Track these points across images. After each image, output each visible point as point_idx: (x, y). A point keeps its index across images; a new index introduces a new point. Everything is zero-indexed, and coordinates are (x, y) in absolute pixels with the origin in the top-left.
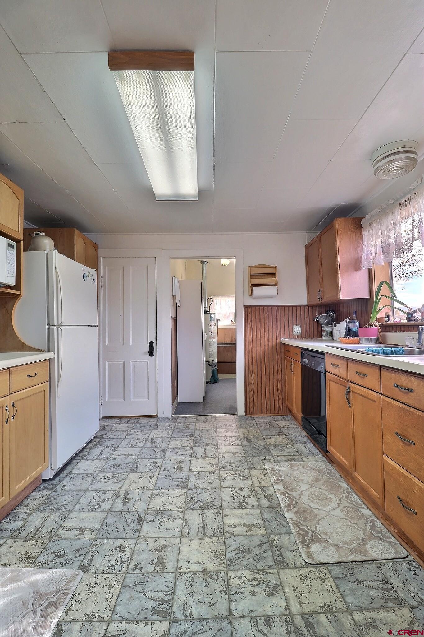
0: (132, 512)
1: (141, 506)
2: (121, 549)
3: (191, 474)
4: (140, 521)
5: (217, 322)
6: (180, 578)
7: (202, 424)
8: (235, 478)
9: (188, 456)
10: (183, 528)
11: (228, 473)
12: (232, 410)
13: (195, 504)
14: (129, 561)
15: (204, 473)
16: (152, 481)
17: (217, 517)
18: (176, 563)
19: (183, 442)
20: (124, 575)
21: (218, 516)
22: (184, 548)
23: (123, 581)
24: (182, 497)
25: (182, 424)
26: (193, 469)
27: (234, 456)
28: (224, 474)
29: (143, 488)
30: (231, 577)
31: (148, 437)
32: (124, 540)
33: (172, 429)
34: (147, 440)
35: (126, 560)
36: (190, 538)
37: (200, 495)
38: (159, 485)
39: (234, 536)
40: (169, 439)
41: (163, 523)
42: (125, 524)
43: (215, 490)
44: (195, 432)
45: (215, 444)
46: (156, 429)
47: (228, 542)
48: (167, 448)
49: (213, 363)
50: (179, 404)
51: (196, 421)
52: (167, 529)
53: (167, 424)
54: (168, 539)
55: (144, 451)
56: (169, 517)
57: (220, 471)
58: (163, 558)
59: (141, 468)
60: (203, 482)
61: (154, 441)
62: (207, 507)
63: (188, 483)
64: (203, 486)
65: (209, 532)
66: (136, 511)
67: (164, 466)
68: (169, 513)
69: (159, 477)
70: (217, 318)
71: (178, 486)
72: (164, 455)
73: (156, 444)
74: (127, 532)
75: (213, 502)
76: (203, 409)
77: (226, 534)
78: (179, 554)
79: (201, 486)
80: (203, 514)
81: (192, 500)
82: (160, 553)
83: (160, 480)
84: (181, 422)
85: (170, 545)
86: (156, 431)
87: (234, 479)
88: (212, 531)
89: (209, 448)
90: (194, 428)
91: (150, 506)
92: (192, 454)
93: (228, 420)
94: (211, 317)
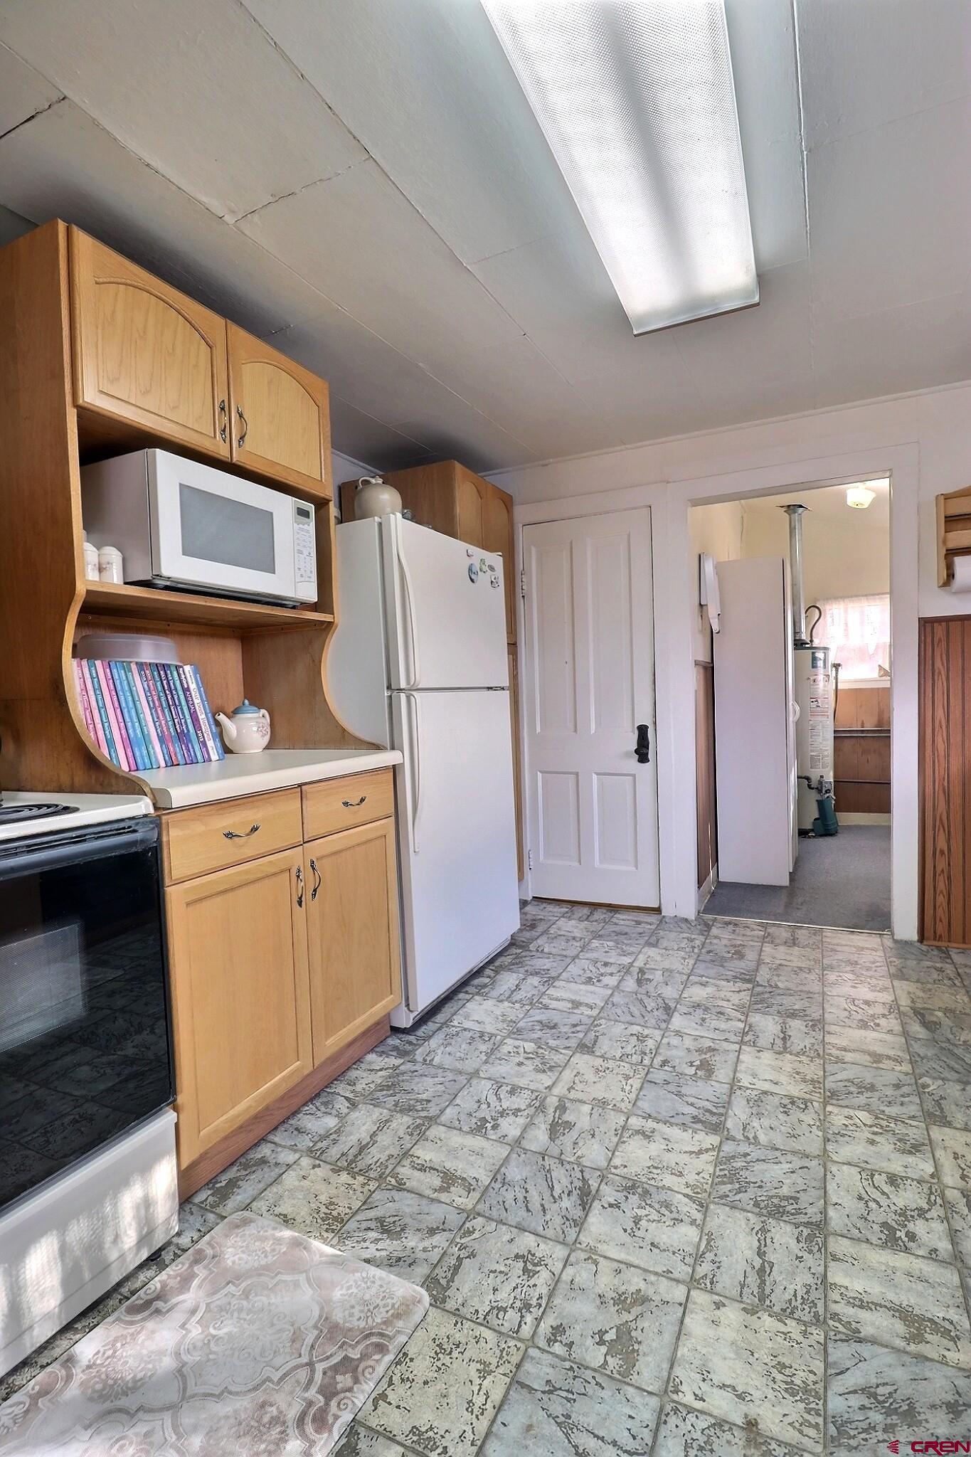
0: (569, 1163)
1: (594, 1153)
2: (530, 1264)
3: (738, 1092)
4: (586, 1198)
5: (834, 672)
6: (672, 1421)
7: (782, 949)
8: (877, 1138)
9: (733, 1038)
10: (699, 1258)
11: (851, 1118)
12: (878, 919)
13: (739, 1191)
14: (542, 1309)
15: (776, 1100)
16: (628, 1088)
17: (806, 1255)
18: (666, 1366)
19: (722, 994)
20: (523, 1347)
21: (810, 1252)
22: (695, 1323)
23: (518, 1366)
24: (705, 1157)
25: (725, 942)
26: (745, 1080)
27: (875, 1065)
28: (838, 1118)
29: (603, 1103)
31: (631, 964)
32: (539, 1239)
33: (696, 950)
34: (627, 970)
35: (534, 1302)
36: (716, 1298)
37: (758, 1167)
38: (644, 1105)
39: (860, 1341)
40: (685, 977)
41: (643, 1223)
42: (547, 1194)
43: (806, 1162)
44: (757, 970)
45: (816, 1016)
46: (655, 945)
47: (840, 1353)
48: (678, 1001)
49: (820, 783)
50: (720, 885)
51: (764, 937)
52: (652, 1244)
53: (685, 935)
54: (652, 1278)
55: (616, 999)
56: (663, 1210)
57: (825, 1104)
58: (633, 1334)
59: (604, 1046)
60: (771, 1128)
61: (646, 976)
62: (777, 1212)
63: (725, 1120)
64: (770, 1141)
65: (779, 1299)
66: (579, 1164)
67: (665, 1053)
68: (663, 1196)
69: (647, 1081)
70: (832, 659)
71: (696, 1120)
72: (667, 1022)
73: (650, 987)
74: (548, 1217)
75: (796, 1199)
76: (788, 905)
77: (831, 1323)
78: (678, 1338)
79: (763, 1138)
80: (764, 1230)
81: (733, 1176)
82: (626, 1317)
83: (650, 1092)
84: (722, 936)
85: (657, 1298)
86: (652, 952)
87: (872, 1142)
88: (787, 1296)
89: (796, 1025)
90: (757, 957)
91: (617, 1162)
92: (744, 1033)
93: (863, 949)
94: (814, 659)
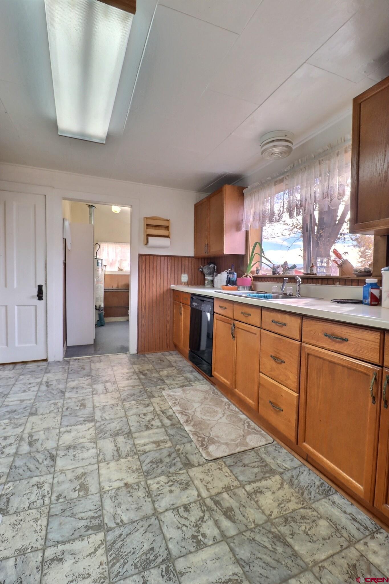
0: (41, 451)
1: (50, 444)
2: (39, 485)
3: (96, 409)
4: (53, 458)
5: (104, 268)
6: (105, 496)
7: (97, 364)
8: (138, 406)
9: (89, 394)
10: (98, 455)
11: (130, 404)
12: (125, 349)
13: (105, 434)
14: (50, 494)
15: (108, 407)
16: (56, 421)
17: (128, 441)
18: (98, 485)
19: (81, 382)
20: (48, 507)
21: (129, 440)
22: (103, 471)
23: (49, 512)
24: (91, 430)
25: (76, 366)
26: (97, 405)
27: (133, 389)
28: (127, 405)
29: (48, 429)
30: (150, 484)
31: (41, 381)
32: (40, 477)
33: (67, 371)
34: (41, 383)
35: (46, 494)
36: (107, 462)
37: (108, 426)
38: (65, 423)
39: (146, 453)
40: (65, 380)
41: (77, 455)
42: (37, 463)
43: (121, 419)
44: (91, 372)
45: (114, 380)
46: (49, 372)
47: (142, 458)
48: (66, 388)
49: (100, 307)
50: (68, 347)
51: (90, 361)
52: (82, 459)
53: (60, 367)
54: (86, 467)
55: (40, 394)
56: (82, 449)
57: (123, 403)
58: (85, 483)
59: (40, 411)
60: (109, 414)
61: (49, 384)
62: (117, 434)
63: (94, 417)
64: (110, 418)
65: (124, 454)
66: (46, 450)
67: (67, 406)
68: (81, 446)
69: (62, 416)
70: (104, 263)
71: (85, 421)
72: (64, 396)
73: (53, 387)
74: (40, 469)
75: (121, 429)
76: (95, 350)
77: (138, 453)
78: (99, 477)
79: (107, 418)
80: (115, 440)
81: (102, 431)
82: (81, 481)
83: (65, 419)
84: (74, 364)
85: (89, 471)
86: (49, 375)
87: (137, 408)
88: (126, 452)
89: (108, 385)
90: (90, 368)
91: (60, 443)
92: (93, 392)
93: (122, 359)
94: (98, 263)
